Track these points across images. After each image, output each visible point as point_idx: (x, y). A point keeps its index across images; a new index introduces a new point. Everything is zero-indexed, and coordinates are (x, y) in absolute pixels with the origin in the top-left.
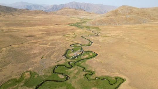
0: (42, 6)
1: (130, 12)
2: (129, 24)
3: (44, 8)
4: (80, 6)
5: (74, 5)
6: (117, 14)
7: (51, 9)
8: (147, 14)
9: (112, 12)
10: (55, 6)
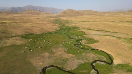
1: (72, 12)
5: (31, 8)
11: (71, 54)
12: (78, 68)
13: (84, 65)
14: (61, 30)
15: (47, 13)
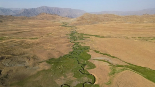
0: (11, 10)
1: (90, 18)
2: (88, 24)
3: (14, 12)
4: (51, 10)
5: (45, 9)
6: (83, 19)
7: (22, 13)
8: (98, 19)
9: (80, 17)
10: (27, 10)
11: (75, 77)
12: (76, 86)
13: (80, 84)
14: (74, 52)
15: (63, 18)
